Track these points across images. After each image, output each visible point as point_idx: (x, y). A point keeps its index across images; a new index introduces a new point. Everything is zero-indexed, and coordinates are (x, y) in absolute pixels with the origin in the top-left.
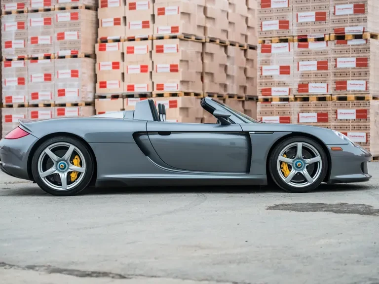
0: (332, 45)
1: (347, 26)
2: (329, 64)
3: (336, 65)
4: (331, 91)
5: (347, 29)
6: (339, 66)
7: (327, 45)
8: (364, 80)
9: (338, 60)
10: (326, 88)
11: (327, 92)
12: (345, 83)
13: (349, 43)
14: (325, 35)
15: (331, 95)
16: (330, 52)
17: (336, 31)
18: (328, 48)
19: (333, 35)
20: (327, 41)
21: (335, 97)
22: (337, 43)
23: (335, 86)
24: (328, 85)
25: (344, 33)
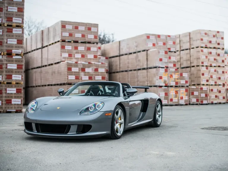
0: (5, 58)
1: (13, 49)
2: (3, 66)
3: (7, 67)
4: (4, 80)
5: (13, 51)
6: (8, 67)
7: (2, 57)
8: (20, 75)
9: (8, 65)
10: (1, 78)
11: (2, 79)
12: (11, 76)
13: (14, 57)
14: (1, 52)
15: (4, 81)
16: (3, 61)
17: (7, 51)
18: (3, 59)
19: (5, 53)
20: (2, 55)
21: (5, 82)
22: (8, 57)
23: (6, 77)
24: (2, 76)
25: (12, 52)
